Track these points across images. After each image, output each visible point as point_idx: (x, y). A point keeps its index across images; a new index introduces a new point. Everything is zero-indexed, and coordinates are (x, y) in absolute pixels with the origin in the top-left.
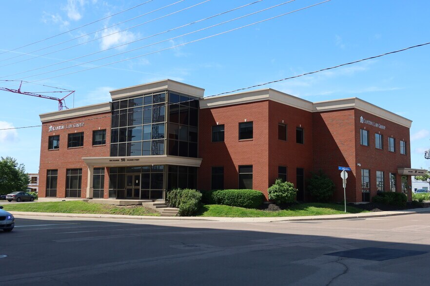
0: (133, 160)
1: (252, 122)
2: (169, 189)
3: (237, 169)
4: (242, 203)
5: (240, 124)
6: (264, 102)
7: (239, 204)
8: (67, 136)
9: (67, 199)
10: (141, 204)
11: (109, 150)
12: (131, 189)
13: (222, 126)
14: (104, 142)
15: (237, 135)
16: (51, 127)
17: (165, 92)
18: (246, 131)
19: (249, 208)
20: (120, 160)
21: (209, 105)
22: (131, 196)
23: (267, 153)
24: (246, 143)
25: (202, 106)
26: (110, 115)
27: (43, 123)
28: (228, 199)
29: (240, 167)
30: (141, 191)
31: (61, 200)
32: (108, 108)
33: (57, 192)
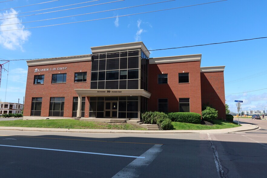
0: (116, 92)
1: (188, 73)
2: (142, 111)
3: (178, 100)
4: (191, 121)
5: (179, 74)
6: (197, 62)
7: (188, 122)
8: (51, 75)
9: (51, 118)
10: (126, 122)
11: (90, 85)
12: (109, 112)
13: (166, 75)
14: (85, 80)
15: (178, 80)
16: (37, 69)
17: (139, 50)
18: (184, 78)
19: (196, 124)
20: (106, 92)
21: (156, 62)
22: (110, 116)
23: (200, 91)
24: (184, 85)
25: (151, 62)
26: (91, 62)
27: (29, 67)
28: (180, 118)
29: (180, 99)
30: (119, 113)
31: (45, 118)
32: (90, 58)
33: (41, 113)
